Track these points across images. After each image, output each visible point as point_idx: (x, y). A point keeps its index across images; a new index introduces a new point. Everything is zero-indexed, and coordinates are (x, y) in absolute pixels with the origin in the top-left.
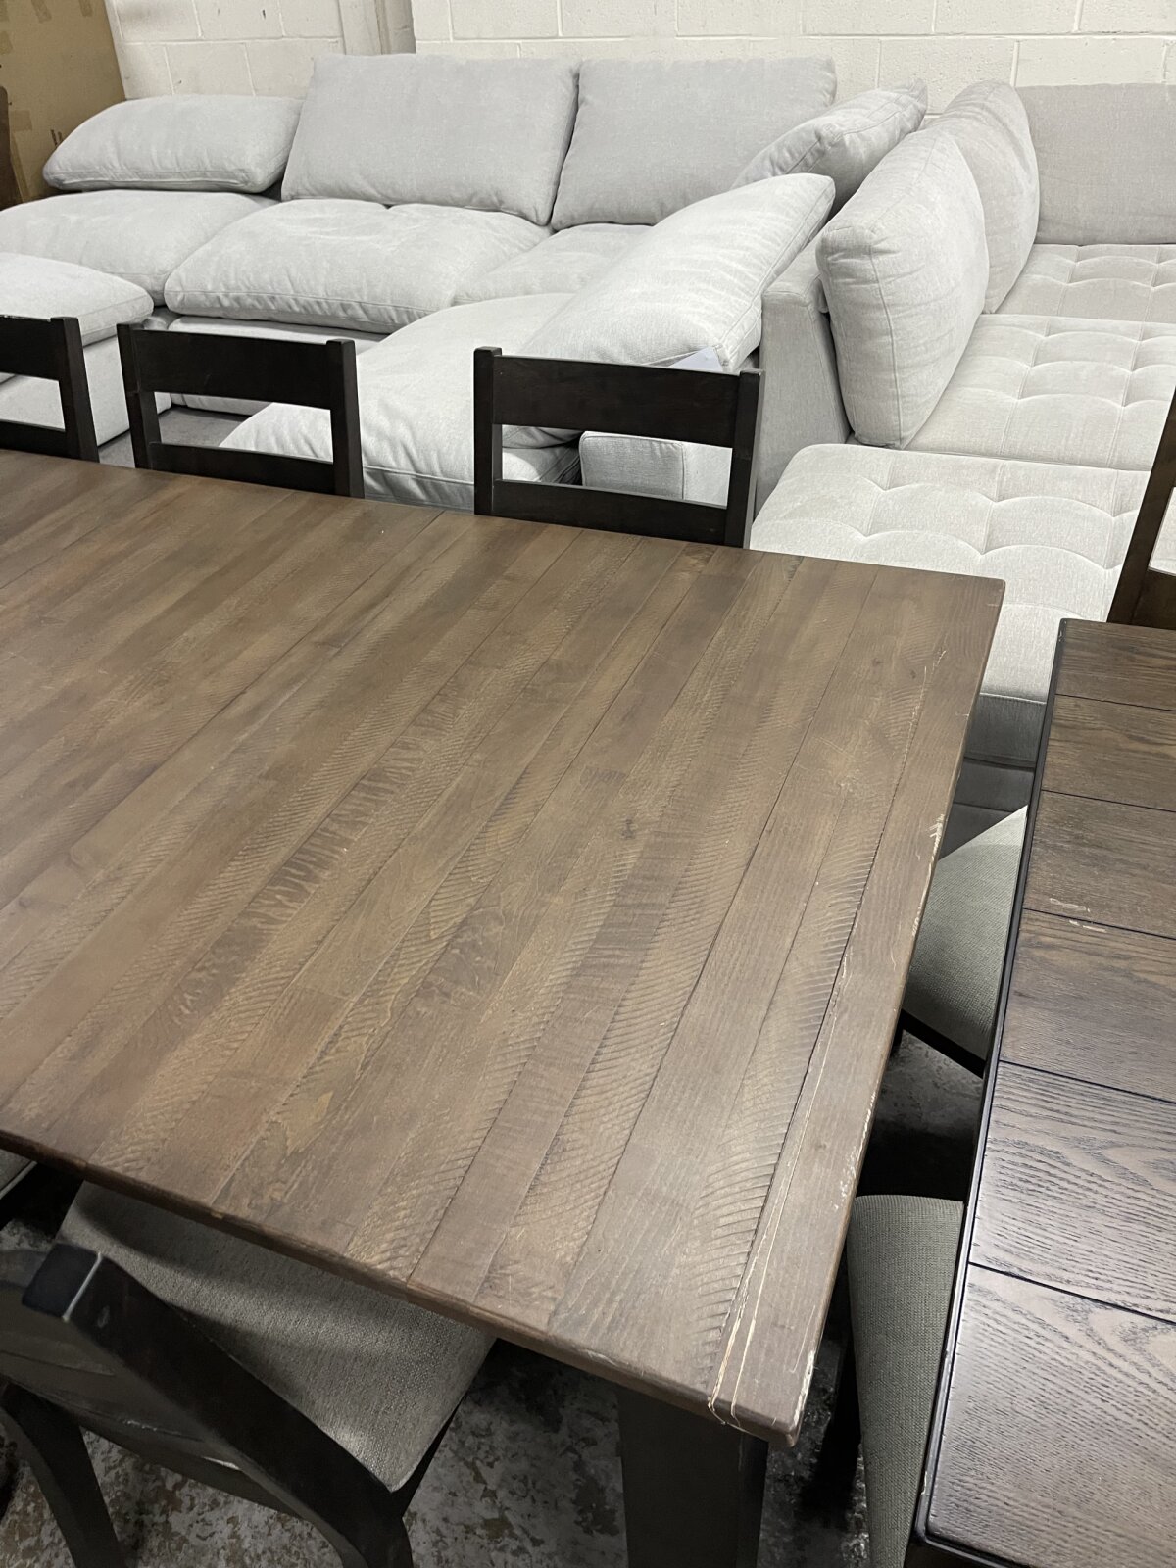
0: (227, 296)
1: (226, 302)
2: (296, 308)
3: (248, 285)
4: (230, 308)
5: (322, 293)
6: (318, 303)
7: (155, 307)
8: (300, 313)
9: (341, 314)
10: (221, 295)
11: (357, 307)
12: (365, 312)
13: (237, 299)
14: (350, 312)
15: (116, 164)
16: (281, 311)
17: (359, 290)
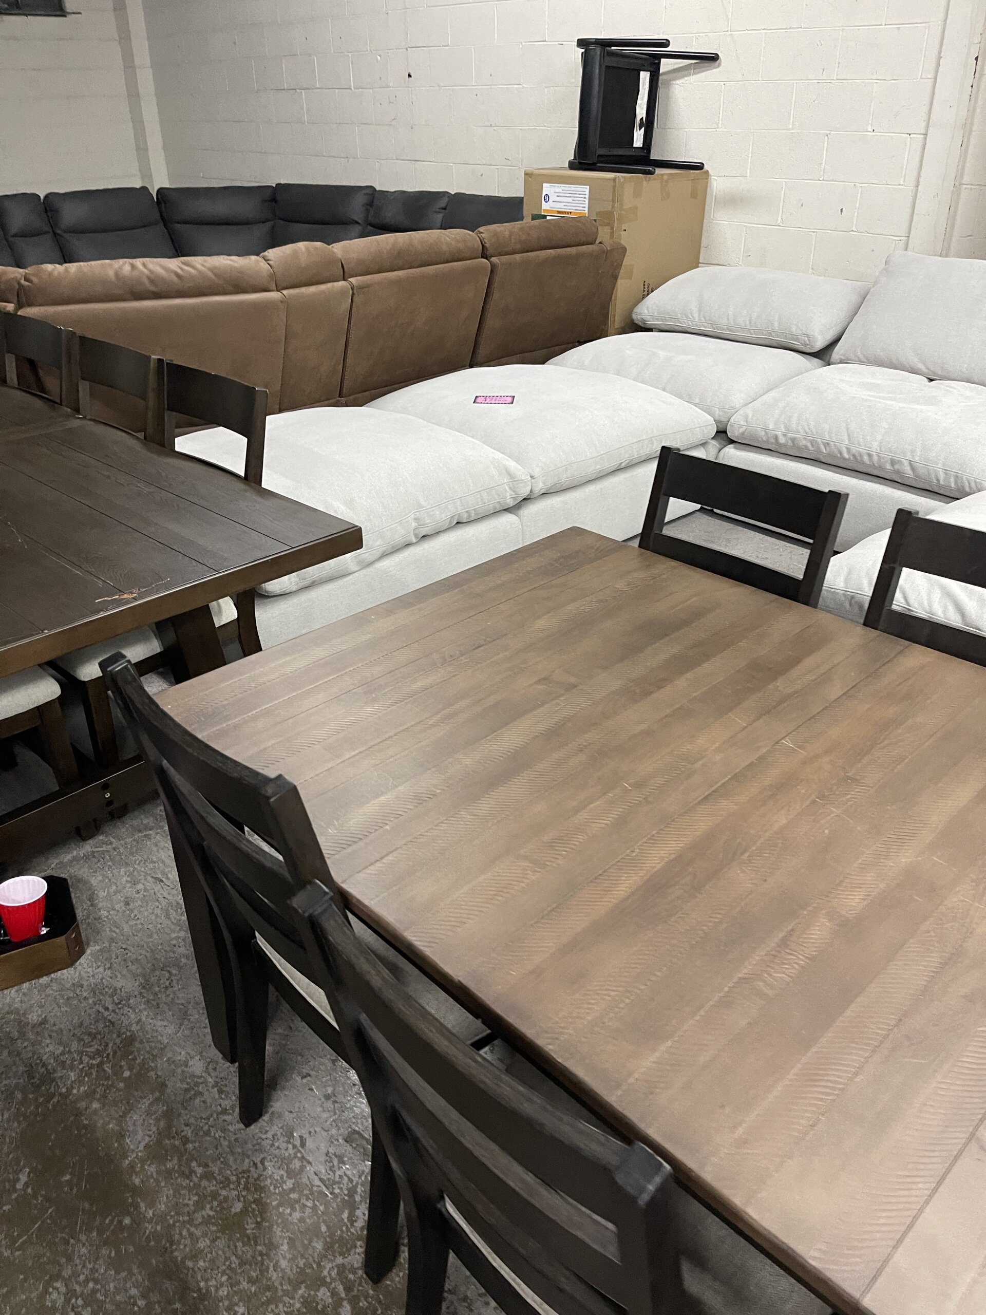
0: (785, 435)
1: (782, 440)
2: (846, 456)
3: (807, 429)
4: (785, 445)
5: (875, 446)
6: (870, 455)
7: (717, 432)
8: (849, 459)
9: (888, 467)
10: (779, 434)
11: (906, 464)
12: (913, 469)
13: (793, 440)
14: (897, 467)
15: (696, 316)
16: (830, 455)
17: (913, 451)
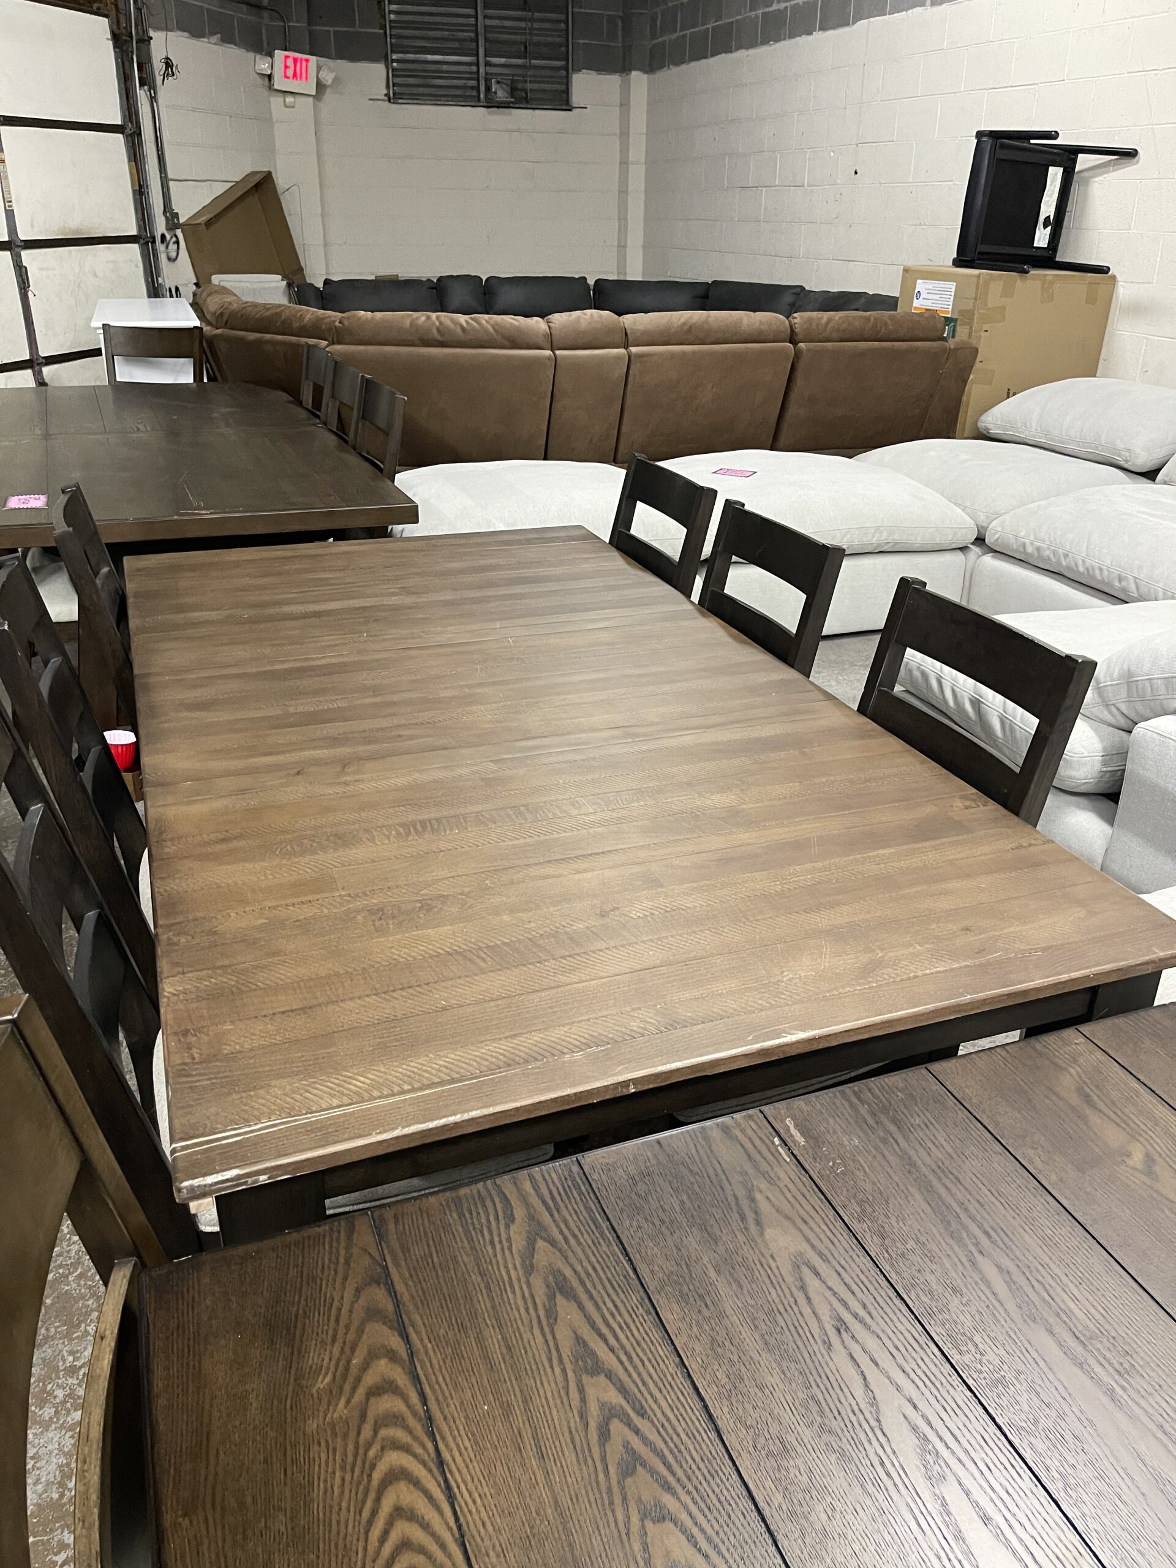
0: (1032, 544)
1: (1030, 549)
2: (1081, 569)
3: (1052, 539)
4: (1032, 555)
5: (1108, 562)
6: (1101, 570)
7: (976, 539)
8: (1083, 574)
9: (1117, 584)
10: (1027, 542)
11: (1132, 580)
12: (1138, 588)
13: (1038, 549)
14: (1124, 584)
15: (1034, 425)
16: (1068, 568)
17: (1140, 567)
